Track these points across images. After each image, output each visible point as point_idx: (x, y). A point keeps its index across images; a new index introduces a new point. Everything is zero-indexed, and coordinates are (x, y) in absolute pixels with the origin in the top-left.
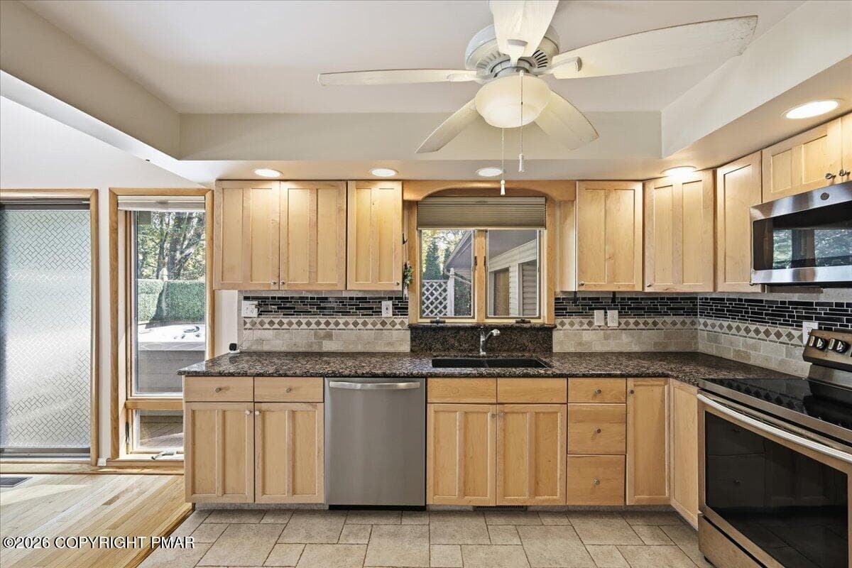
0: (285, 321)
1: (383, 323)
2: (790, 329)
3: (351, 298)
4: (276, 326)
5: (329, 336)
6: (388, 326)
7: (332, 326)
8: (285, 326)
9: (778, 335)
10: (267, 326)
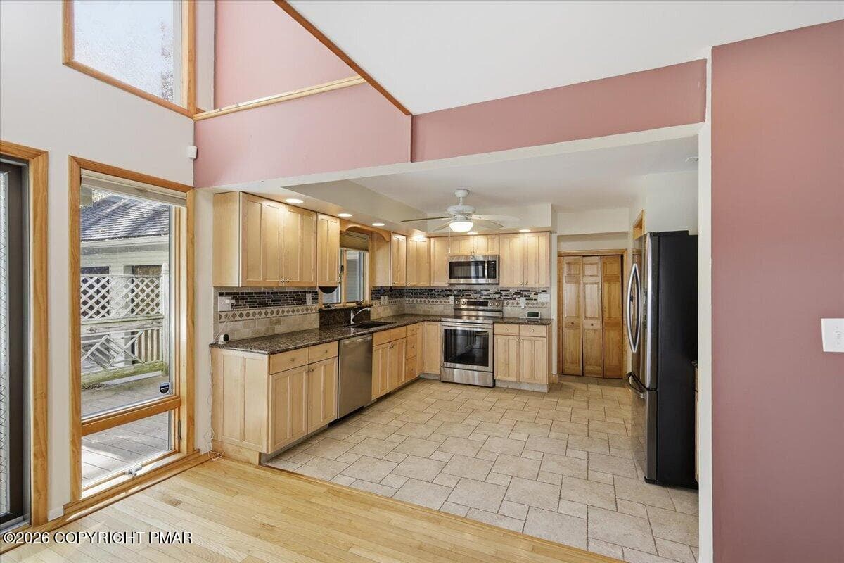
0: (251, 312)
1: (307, 310)
2: (445, 300)
3: (290, 292)
4: (245, 317)
5: (278, 322)
6: (309, 311)
7: (280, 314)
8: (251, 317)
9: (441, 302)
10: (238, 318)
